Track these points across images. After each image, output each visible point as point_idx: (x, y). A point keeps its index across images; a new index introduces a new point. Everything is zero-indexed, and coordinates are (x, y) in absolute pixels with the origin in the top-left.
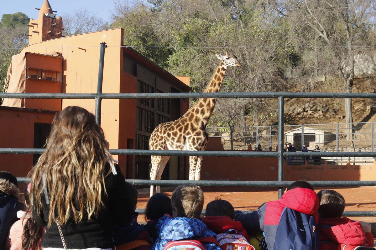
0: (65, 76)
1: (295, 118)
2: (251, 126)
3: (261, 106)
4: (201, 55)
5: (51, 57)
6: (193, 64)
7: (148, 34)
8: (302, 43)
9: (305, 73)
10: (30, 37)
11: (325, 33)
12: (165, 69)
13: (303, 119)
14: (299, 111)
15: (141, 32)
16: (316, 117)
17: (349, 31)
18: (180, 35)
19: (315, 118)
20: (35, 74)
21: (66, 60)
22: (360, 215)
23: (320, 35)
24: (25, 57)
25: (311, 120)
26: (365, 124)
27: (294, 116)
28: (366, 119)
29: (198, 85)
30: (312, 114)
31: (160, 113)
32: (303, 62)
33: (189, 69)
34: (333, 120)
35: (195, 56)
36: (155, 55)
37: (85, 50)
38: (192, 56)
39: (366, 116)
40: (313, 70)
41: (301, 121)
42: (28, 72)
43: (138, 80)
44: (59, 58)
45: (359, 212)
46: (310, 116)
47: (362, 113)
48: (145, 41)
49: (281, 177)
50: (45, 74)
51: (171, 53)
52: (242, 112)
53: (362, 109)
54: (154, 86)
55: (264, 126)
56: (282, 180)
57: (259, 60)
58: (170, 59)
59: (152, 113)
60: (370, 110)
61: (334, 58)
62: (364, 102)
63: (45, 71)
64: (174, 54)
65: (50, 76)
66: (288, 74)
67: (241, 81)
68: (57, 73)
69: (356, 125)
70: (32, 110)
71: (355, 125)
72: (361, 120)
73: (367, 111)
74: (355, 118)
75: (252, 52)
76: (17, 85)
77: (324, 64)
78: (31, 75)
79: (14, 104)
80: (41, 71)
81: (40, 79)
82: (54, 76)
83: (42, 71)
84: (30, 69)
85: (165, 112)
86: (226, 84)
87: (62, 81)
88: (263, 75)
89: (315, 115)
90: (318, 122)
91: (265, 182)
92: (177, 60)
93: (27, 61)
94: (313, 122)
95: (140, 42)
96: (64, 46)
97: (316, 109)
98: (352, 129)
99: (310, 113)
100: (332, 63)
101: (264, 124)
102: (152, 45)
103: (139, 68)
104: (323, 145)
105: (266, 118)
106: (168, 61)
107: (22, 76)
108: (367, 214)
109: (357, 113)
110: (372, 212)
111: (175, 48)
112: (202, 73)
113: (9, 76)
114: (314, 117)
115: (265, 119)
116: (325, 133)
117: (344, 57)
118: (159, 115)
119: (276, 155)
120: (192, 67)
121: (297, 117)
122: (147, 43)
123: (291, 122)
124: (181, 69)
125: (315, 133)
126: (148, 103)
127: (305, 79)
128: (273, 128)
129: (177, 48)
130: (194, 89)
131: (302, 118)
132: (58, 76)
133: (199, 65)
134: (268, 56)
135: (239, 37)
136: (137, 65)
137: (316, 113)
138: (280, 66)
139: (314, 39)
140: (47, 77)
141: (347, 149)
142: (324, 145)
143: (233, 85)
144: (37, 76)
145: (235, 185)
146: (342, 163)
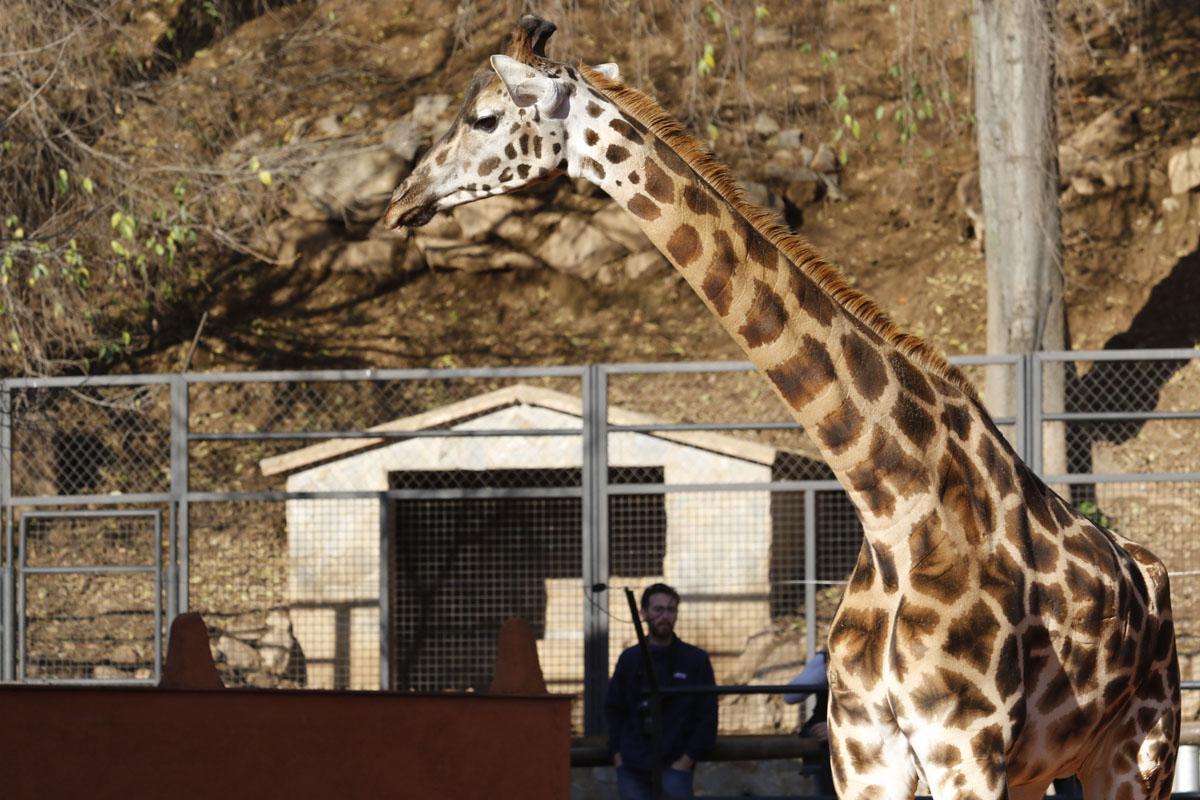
1: (304, 281)
13: (410, 295)
14: (344, 192)
16: (573, 277)
19: (559, 287)
25: (516, 303)
26: (1185, 362)
27: (287, 258)
30: (512, 229)
39: (1166, 265)
41: (385, 318)
46: (501, 259)
47: (1116, 229)
53: (1109, 180)
73: (1168, 204)
89: (557, 251)
90: (594, 335)
94: (537, 326)
98: (1068, 423)
99: (484, 226)
104: (762, 609)
114: (539, 272)
116: (784, 467)
121: (327, 272)
123: (260, 327)
125: (655, 474)
131: (388, 284)
137: (566, 222)
142: (775, 614)
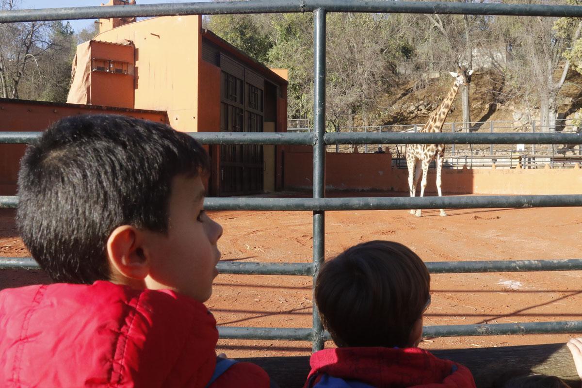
0: (138, 67)
1: (407, 117)
2: (359, 127)
3: (370, 104)
4: (304, 47)
5: (121, 45)
6: (295, 58)
7: (246, 26)
8: (416, 33)
9: (418, 68)
10: (100, 24)
11: (441, 23)
12: (265, 63)
13: (417, 118)
14: (412, 110)
15: (238, 23)
17: (467, 20)
18: (281, 26)
20: (102, 65)
21: (138, 49)
22: (489, 270)
23: (436, 25)
24: (90, 46)
25: (425, 119)
26: (484, 123)
27: (406, 115)
28: (485, 118)
29: (301, 81)
30: (426, 113)
31: (251, 110)
32: (416, 55)
33: (291, 64)
34: (449, 120)
35: (297, 49)
36: (254, 50)
37: (159, 36)
38: (295, 49)
39: (485, 115)
40: (427, 64)
42: (94, 63)
43: (222, 71)
44: (130, 47)
45: (486, 262)
46: (424, 115)
47: (480, 112)
48: (242, 34)
49: (319, 188)
50: (114, 66)
51: (271, 47)
52: (350, 111)
53: (480, 107)
54: (243, 79)
55: (374, 126)
56: (322, 195)
57: (368, 52)
58: (270, 53)
59: (242, 111)
60: (488, 109)
61: (450, 50)
62: (483, 100)
63: (114, 62)
64: (274, 47)
65: (120, 68)
66: (401, 70)
67: (348, 76)
68: (129, 65)
69: (474, 125)
70: (96, 107)
71: (472, 125)
72: (479, 118)
73: (485, 109)
74: (472, 117)
75: (360, 45)
76: (81, 79)
77: (439, 58)
78: (98, 67)
79: (79, 101)
80: (108, 62)
81: (108, 71)
82: (125, 68)
83: (110, 62)
84: (96, 60)
85: (257, 110)
86: (332, 80)
87: (135, 74)
88: (372, 70)
91: (281, 199)
92: (278, 54)
93: (92, 50)
95: (237, 34)
96: (135, 32)
97: (431, 107)
99: (424, 112)
100: (449, 56)
101: (374, 124)
102: (251, 38)
103: (223, 56)
105: (376, 117)
106: (268, 54)
107: (87, 68)
108: (504, 266)
109: (475, 112)
110: (514, 262)
111: (276, 41)
112: (305, 68)
113: (74, 69)
115: (375, 119)
117: (462, 49)
118: (250, 113)
119: (307, 139)
120: (295, 61)
121: (409, 117)
122: (245, 35)
123: (403, 121)
124: (282, 64)
126: (236, 98)
127: (418, 73)
128: (383, 129)
129: (278, 41)
130: (296, 86)
132: (129, 68)
133: (301, 59)
134: (378, 48)
135: (346, 27)
136: (221, 53)
138: (390, 59)
139: (429, 29)
140: (116, 69)
141: (464, 151)
143: (340, 80)
144: (104, 68)
145: (215, 206)
146: (458, 167)
